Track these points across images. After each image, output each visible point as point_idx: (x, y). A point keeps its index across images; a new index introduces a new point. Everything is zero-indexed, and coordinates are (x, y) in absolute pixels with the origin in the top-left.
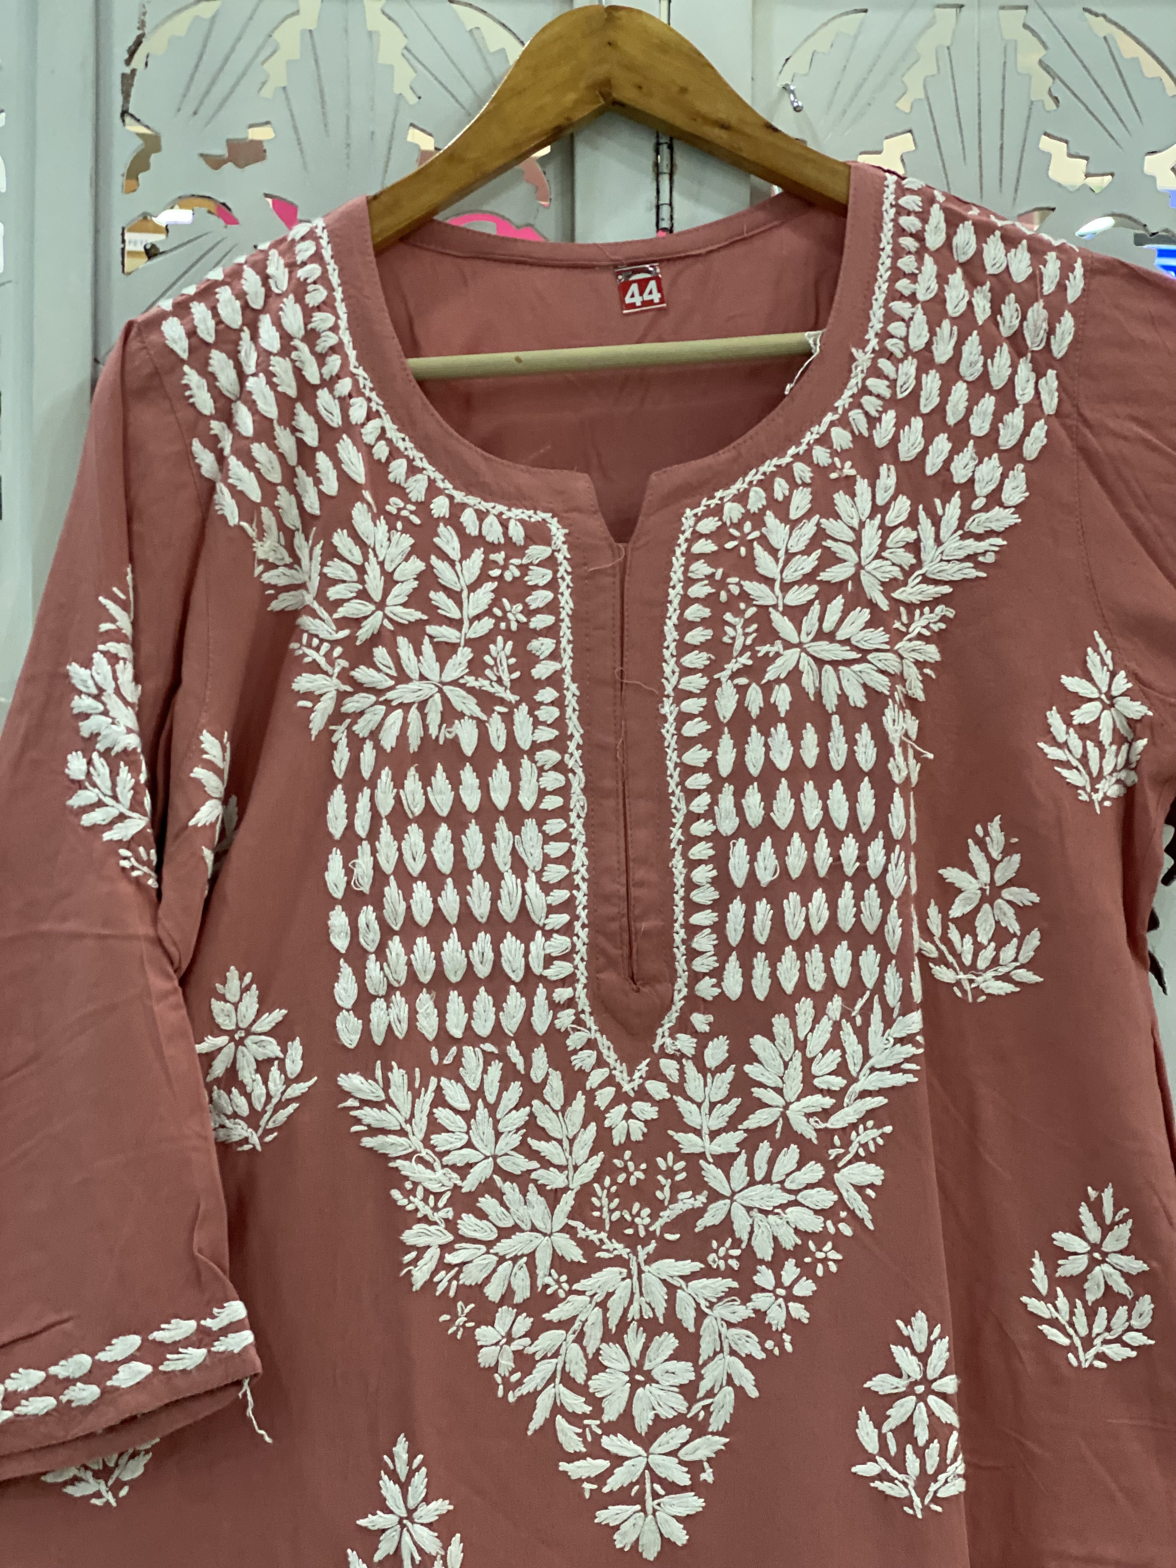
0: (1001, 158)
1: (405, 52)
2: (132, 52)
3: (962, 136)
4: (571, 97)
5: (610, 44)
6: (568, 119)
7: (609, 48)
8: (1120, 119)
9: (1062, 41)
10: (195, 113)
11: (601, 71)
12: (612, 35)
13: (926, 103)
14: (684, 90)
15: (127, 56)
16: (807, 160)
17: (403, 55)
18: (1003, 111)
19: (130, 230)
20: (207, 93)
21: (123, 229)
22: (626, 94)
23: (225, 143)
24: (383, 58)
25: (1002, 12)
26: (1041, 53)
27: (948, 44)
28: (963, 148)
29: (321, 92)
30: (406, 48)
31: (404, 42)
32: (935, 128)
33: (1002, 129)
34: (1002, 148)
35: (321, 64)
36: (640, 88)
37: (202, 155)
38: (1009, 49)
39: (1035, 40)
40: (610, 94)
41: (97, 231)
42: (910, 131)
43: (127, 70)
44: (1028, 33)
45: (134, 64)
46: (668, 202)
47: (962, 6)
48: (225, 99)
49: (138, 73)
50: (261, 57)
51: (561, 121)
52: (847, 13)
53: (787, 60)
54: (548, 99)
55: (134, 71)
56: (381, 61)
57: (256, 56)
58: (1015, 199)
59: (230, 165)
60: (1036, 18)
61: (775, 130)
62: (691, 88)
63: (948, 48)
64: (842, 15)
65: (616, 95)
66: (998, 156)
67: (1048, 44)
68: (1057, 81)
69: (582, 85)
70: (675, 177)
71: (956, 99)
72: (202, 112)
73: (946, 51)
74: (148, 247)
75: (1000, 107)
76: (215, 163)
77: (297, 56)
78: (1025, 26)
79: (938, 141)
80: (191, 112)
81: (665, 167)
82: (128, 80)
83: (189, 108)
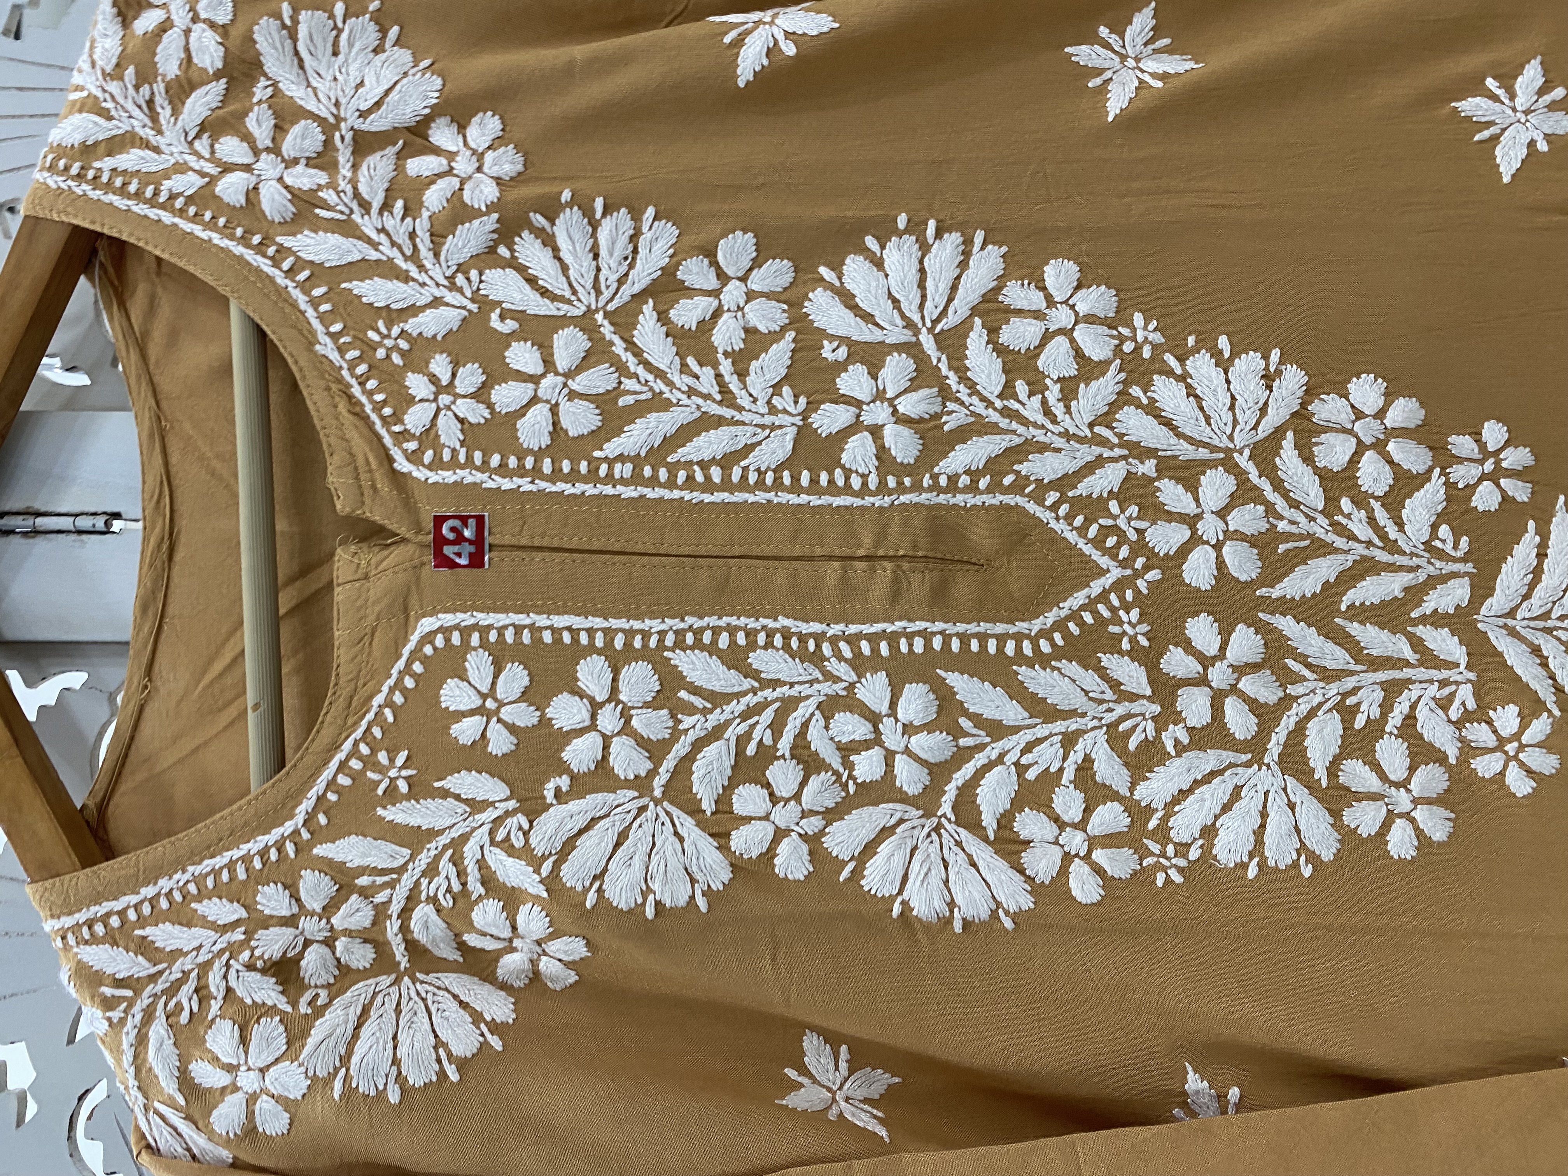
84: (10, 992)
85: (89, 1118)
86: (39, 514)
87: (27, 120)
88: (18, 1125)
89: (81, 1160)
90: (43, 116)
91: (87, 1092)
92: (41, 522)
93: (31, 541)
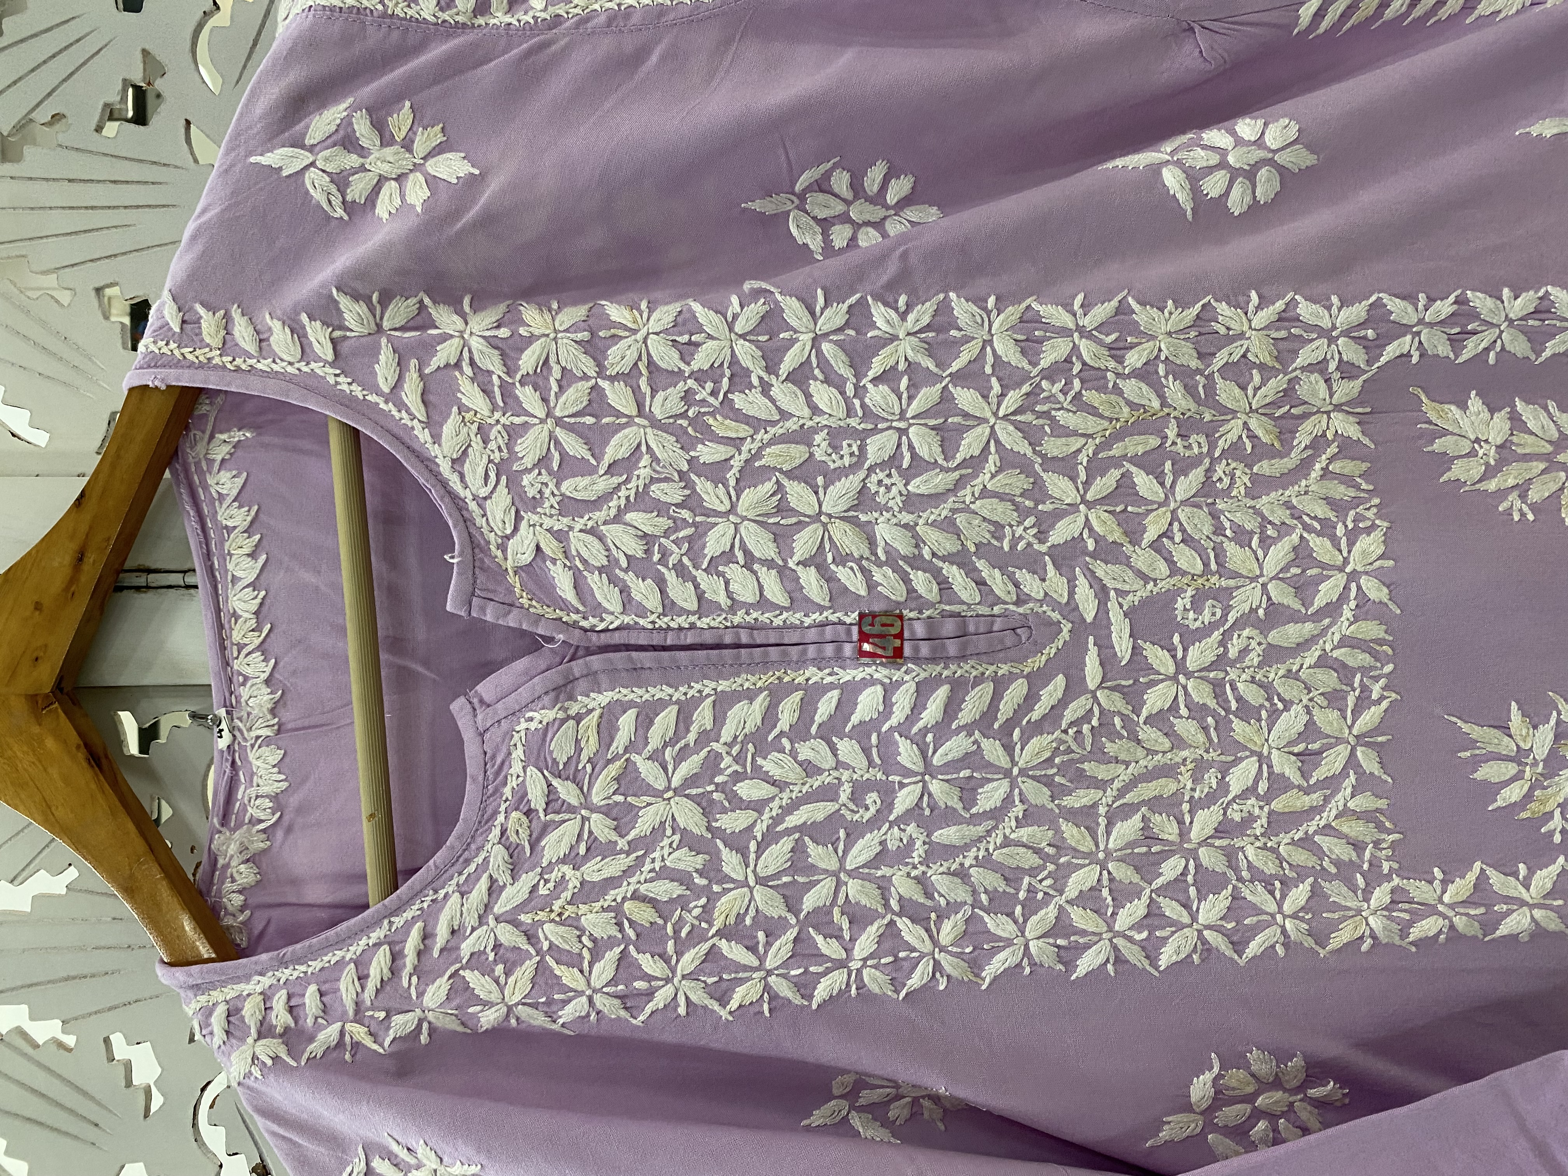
0: (127, 182)
1: (16, 882)
3: (102, 229)
4: (50, 743)
8: (78, 41)
10: (97, 1125)
13: (62, 271)
14: (38, 606)
16: (118, 456)
17: (20, 884)
18: (70, 181)
20: (71, 1111)
22: (45, 675)
24: (25, 907)
28: (116, 227)
29: (67, 979)
30: (12, 882)
32: (92, 261)
33: (92, 181)
34: (115, 182)
35: (35, 980)
36: (37, 659)
40: (47, 696)
42: (99, 291)
46: (181, 575)
48: (78, 1089)
50: (29, 1050)
51: (81, 756)
53: (13, 435)
54: (54, 771)
56: (27, 909)
57: (29, 1057)
58: (176, 167)
61: (82, 494)
62: (36, 598)
65: (47, 689)
66: (124, 186)
68: (33, 115)
69: (36, 729)
70: (154, 567)
72: (94, 1118)
75: (67, 183)
77: (24, 1008)
79: (106, 257)
80: (95, 1129)
81: (141, 580)
83: (91, 1133)
84: (134, 998)
85: (211, 1107)
86: (150, 571)
87: (122, 210)
88: (146, 1116)
89: (204, 1144)
90: (138, 207)
91: (209, 1083)
92: (152, 577)
93: (143, 595)
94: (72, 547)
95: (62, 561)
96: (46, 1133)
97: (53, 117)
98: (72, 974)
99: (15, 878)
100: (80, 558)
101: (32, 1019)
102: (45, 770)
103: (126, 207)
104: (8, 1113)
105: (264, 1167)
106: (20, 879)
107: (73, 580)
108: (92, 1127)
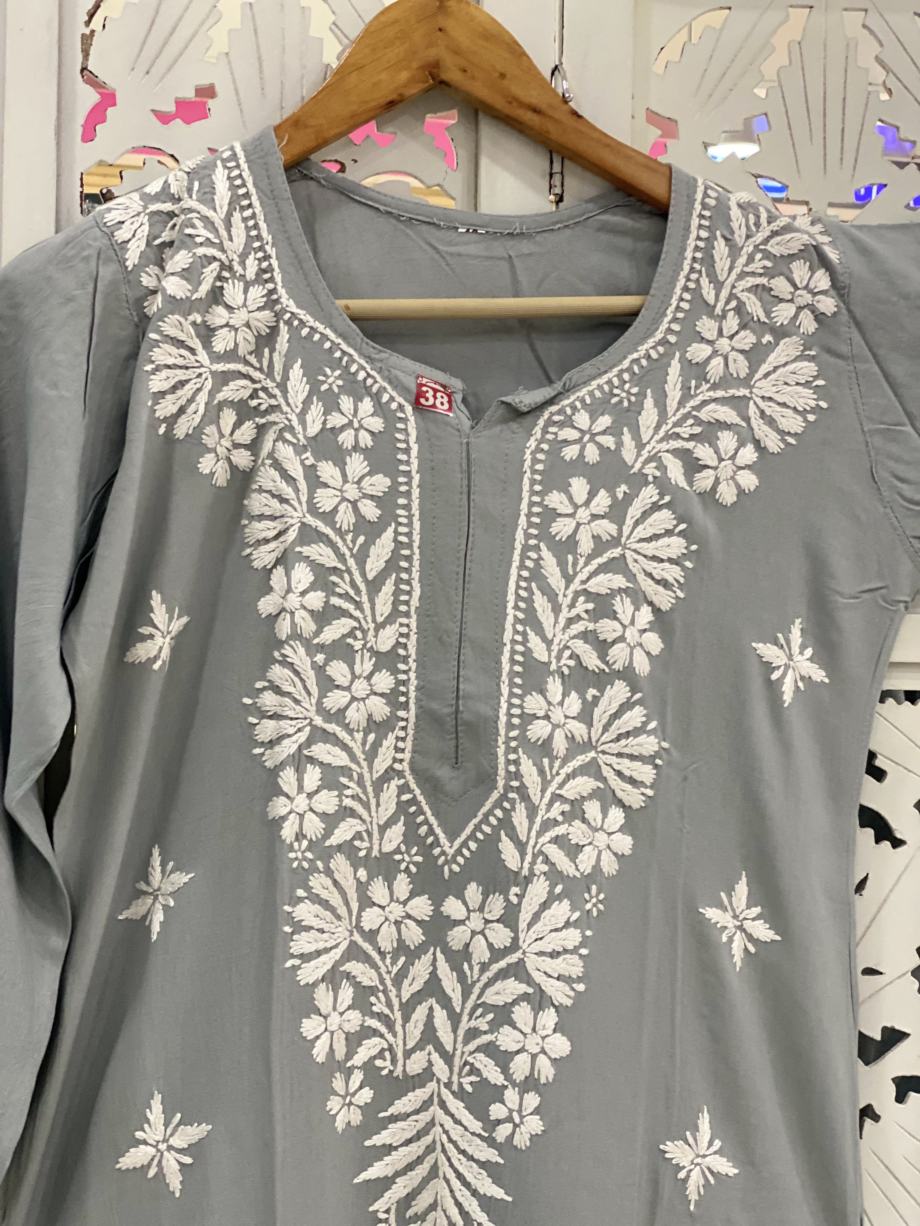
0: (843, 140)
1: (333, 27)
2: (91, 15)
3: (809, 120)
4: (404, 76)
5: (440, 30)
6: (401, 95)
7: (439, 33)
9: (896, 40)
10: (148, 73)
11: (432, 53)
12: (442, 21)
13: (779, 90)
14: (503, 76)
15: (87, 18)
16: (607, 146)
17: (331, 29)
18: (844, 99)
19: (89, 174)
20: (158, 55)
21: (82, 174)
22: (453, 75)
23: (173, 101)
24: (313, 32)
25: (844, 12)
26: (877, 49)
27: (799, 39)
28: (811, 130)
29: (260, 59)
30: (334, 23)
31: (333, 18)
32: (787, 111)
33: (844, 114)
34: (843, 131)
35: (259, 35)
36: (465, 71)
37: (153, 111)
38: (850, 46)
39: (871, 38)
40: (438, 75)
41: (58, 176)
42: (765, 113)
43: (87, 31)
44: (866, 32)
45: (92, 26)
47: (811, 7)
48: (174, 62)
49: (96, 34)
50: (207, 25)
51: (395, 97)
52: (714, 10)
53: (662, 49)
54: (384, 76)
55: (93, 32)
56: (312, 33)
57: (202, 23)
58: (853, 176)
59: (178, 121)
60: (873, 21)
61: (580, 117)
62: (508, 75)
63: (799, 43)
64: (710, 11)
65: (444, 76)
66: (840, 137)
67: (884, 43)
68: (890, 73)
69: (415, 65)
71: (805, 87)
72: (153, 71)
73: (797, 46)
74: (104, 191)
75: (842, 96)
76: (164, 118)
77: (238, 25)
78: (864, 26)
79: (789, 123)
80: (144, 71)
82: (87, 40)
83: (142, 67)
94: (543, 106)
95: (533, 97)
96: (142, 36)
97: (890, 89)
98: (264, 64)
99: (337, 27)
100: (536, 110)
101: (230, 31)
102: (386, 69)
103: (825, 138)
104: (160, 5)
105: (111, 199)
106: (336, 30)
107: (522, 104)
108: (146, 70)
